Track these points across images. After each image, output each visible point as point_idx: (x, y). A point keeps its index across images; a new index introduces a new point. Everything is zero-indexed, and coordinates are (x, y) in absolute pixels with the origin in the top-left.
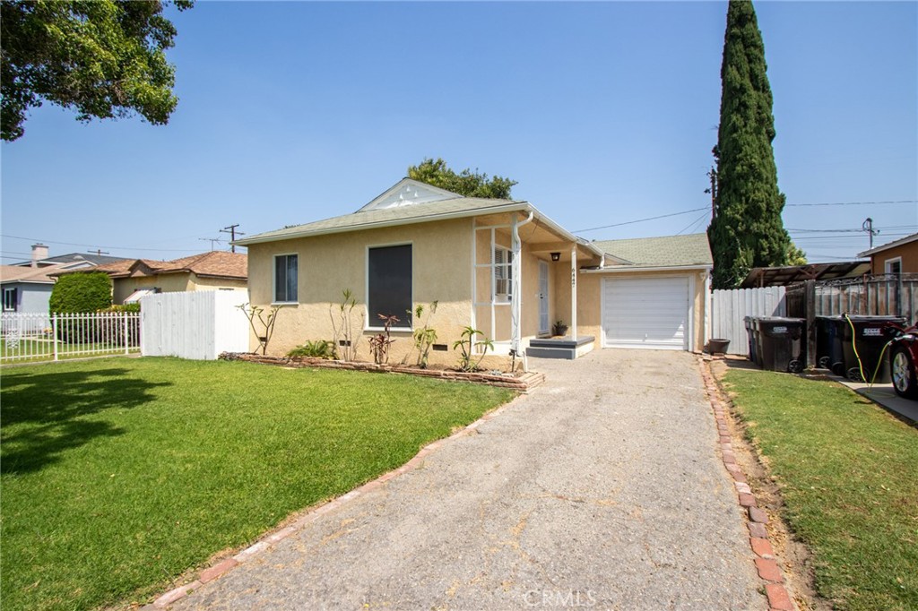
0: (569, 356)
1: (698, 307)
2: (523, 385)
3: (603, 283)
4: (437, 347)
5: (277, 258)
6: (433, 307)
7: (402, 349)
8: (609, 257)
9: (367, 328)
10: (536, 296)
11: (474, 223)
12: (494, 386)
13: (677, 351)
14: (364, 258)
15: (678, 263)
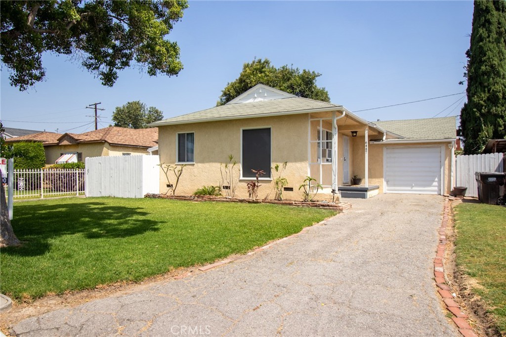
0: (364, 197)
1: (447, 166)
2: (341, 208)
3: (385, 151)
4: (286, 189)
5: (179, 134)
6: (285, 165)
7: (266, 190)
8: (389, 133)
9: (242, 178)
10: (342, 159)
11: (310, 116)
12: (324, 209)
13: (433, 195)
14: (240, 135)
15: (434, 137)
